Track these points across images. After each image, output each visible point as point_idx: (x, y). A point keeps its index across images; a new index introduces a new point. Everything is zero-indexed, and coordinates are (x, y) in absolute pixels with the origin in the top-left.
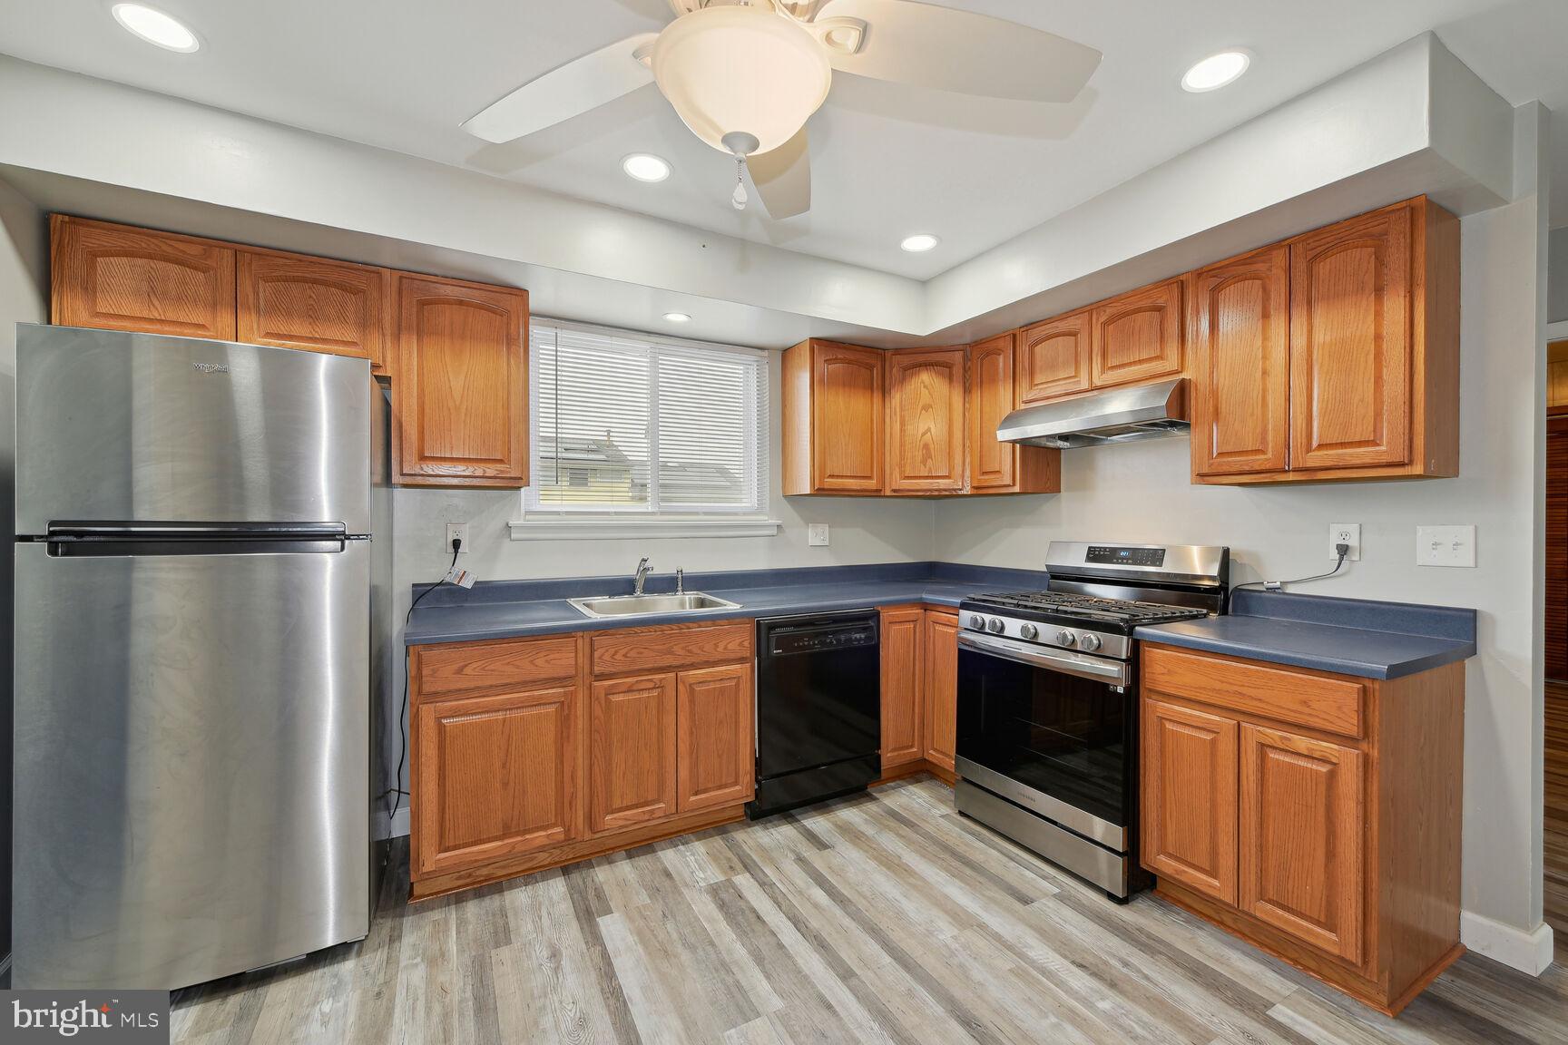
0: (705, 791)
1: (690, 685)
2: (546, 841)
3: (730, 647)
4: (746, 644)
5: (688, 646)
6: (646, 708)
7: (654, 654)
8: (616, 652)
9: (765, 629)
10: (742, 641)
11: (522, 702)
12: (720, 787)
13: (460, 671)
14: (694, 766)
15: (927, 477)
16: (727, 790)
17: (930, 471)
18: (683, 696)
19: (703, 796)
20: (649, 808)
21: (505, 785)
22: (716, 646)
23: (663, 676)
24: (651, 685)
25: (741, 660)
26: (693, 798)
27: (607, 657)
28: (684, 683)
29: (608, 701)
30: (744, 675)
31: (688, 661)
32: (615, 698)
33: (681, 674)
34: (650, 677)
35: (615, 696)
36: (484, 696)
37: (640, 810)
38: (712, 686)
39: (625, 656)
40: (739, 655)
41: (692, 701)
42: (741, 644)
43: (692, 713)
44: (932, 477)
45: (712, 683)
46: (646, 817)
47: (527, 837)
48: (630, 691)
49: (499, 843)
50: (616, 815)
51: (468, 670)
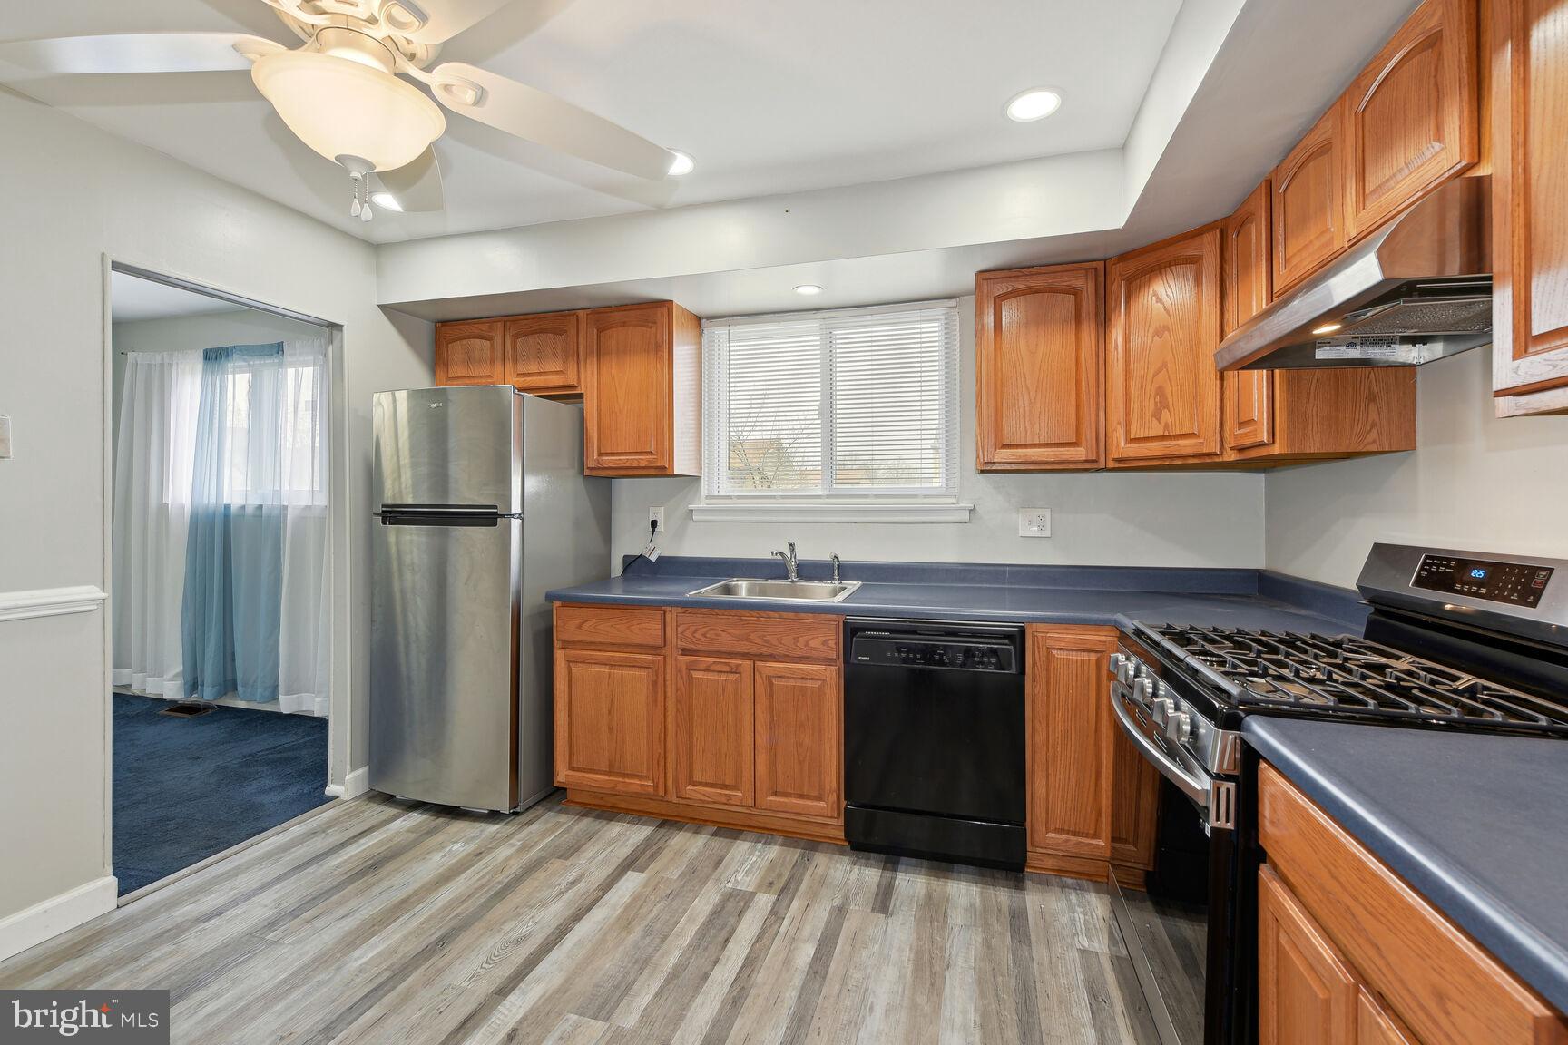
0: (785, 795)
1: (769, 678)
2: (639, 790)
3: (812, 643)
4: (832, 643)
5: (765, 636)
6: (724, 690)
7: (730, 638)
8: (696, 630)
9: (854, 631)
10: (828, 641)
11: (621, 661)
12: (802, 796)
13: (579, 627)
14: (772, 764)
15: (1163, 438)
16: (809, 803)
17: (1166, 426)
18: (760, 689)
19: (782, 799)
20: (727, 792)
21: (611, 729)
22: (796, 639)
23: (740, 662)
24: (728, 669)
25: (827, 661)
26: (772, 798)
27: (688, 633)
28: (760, 673)
29: (690, 677)
30: (827, 679)
31: (766, 651)
32: (696, 675)
33: (758, 663)
34: (727, 661)
35: (696, 672)
36: (599, 651)
37: (719, 791)
38: (792, 682)
39: (704, 635)
40: (823, 655)
41: (770, 696)
42: (825, 643)
43: (771, 708)
44: (1170, 437)
45: (792, 680)
46: (724, 800)
47: (627, 780)
48: (707, 670)
49: (607, 778)
50: (696, 788)
51: (585, 627)
